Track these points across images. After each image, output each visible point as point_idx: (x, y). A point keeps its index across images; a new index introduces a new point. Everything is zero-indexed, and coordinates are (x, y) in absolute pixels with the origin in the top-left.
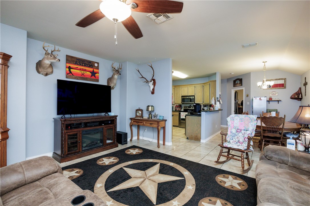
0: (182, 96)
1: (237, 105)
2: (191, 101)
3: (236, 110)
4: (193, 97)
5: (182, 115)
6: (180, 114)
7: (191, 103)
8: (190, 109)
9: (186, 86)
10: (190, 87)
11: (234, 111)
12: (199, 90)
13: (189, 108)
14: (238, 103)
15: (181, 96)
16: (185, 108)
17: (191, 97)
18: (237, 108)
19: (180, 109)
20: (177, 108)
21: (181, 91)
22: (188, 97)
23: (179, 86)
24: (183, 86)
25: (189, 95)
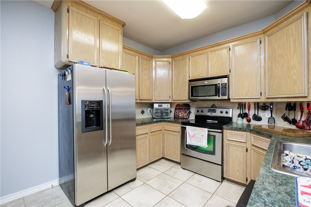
0: (190, 81)
2: (217, 93)
4: (225, 80)
5: (192, 134)
6: (183, 130)
7: (217, 98)
8: (214, 114)
9: (200, 52)
10: (214, 51)
13: (209, 114)
15: (188, 79)
16: (200, 113)
17: (219, 81)
19: (186, 114)
20: (179, 113)
21: (187, 68)
22: (207, 82)
23: (183, 55)
24: (192, 54)
25: (210, 76)
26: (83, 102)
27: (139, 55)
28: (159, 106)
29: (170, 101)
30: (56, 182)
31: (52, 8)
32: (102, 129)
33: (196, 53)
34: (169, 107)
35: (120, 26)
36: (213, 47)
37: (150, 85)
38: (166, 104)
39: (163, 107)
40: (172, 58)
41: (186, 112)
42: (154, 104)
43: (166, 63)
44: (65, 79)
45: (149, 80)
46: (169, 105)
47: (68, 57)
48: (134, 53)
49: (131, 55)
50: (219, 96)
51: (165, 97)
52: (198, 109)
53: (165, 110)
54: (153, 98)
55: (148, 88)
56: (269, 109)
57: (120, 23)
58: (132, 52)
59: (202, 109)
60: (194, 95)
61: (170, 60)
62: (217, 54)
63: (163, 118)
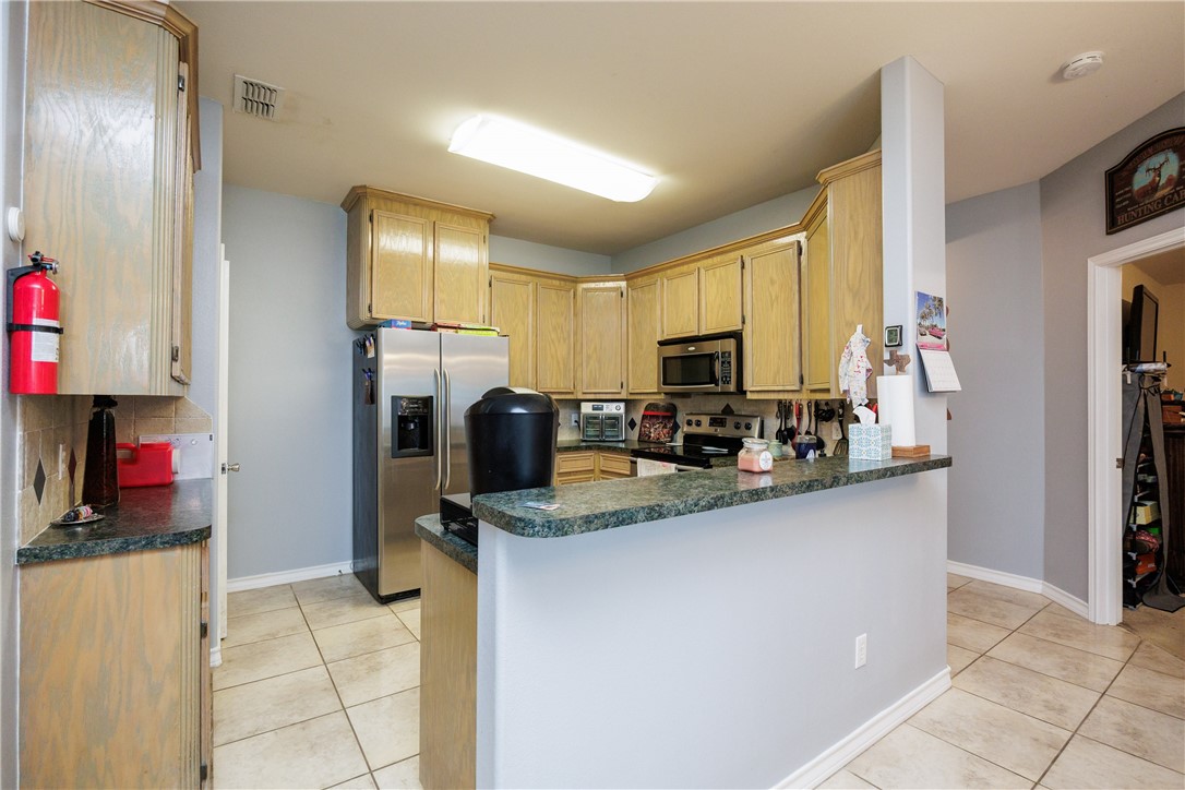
0: (661, 343)
1: (1154, 403)
3: (1146, 445)
4: (730, 345)
6: (633, 469)
7: (712, 388)
8: (721, 431)
9: (685, 268)
11: (1122, 463)
12: (772, 282)
13: (713, 430)
14: (1165, 384)
15: (657, 339)
16: (693, 429)
17: (717, 347)
18: (1147, 430)
19: (665, 431)
20: (650, 428)
21: (658, 307)
22: (692, 348)
23: (648, 272)
24: (669, 271)
25: (704, 332)
26: (395, 399)
27: (536, 280)
28: (594, 409)
29: (624, 396)
30: (347, 567)
31: (342, 205)
32: (431, 454)
33: (677, 270)
34: (622, 411)
35: (483, 223)
36: (709, 257)
37: (569, 353)
38: (615, 404)
39: (605, 411)
40: (627, 280)
41: (665, 427)
42: (583, 404)
43: (614, 294)
44: (366, 352)
45: (565, 341)
46: (622, 405)
47: (370, 310)
48: (523, 277)
49: (514, 282)
50: (717, 385)
51: (609, 387)
52: (690, 417)
53: (610, 418)
54: (578, 388)
55: (561, 363)
56: (836, 418)
57: (482, 218)
58: (516, 276)
59: (698, 418)
60: (668, 381)
61: (623, 284)
62: (718, 274)
63: (604, 441)
